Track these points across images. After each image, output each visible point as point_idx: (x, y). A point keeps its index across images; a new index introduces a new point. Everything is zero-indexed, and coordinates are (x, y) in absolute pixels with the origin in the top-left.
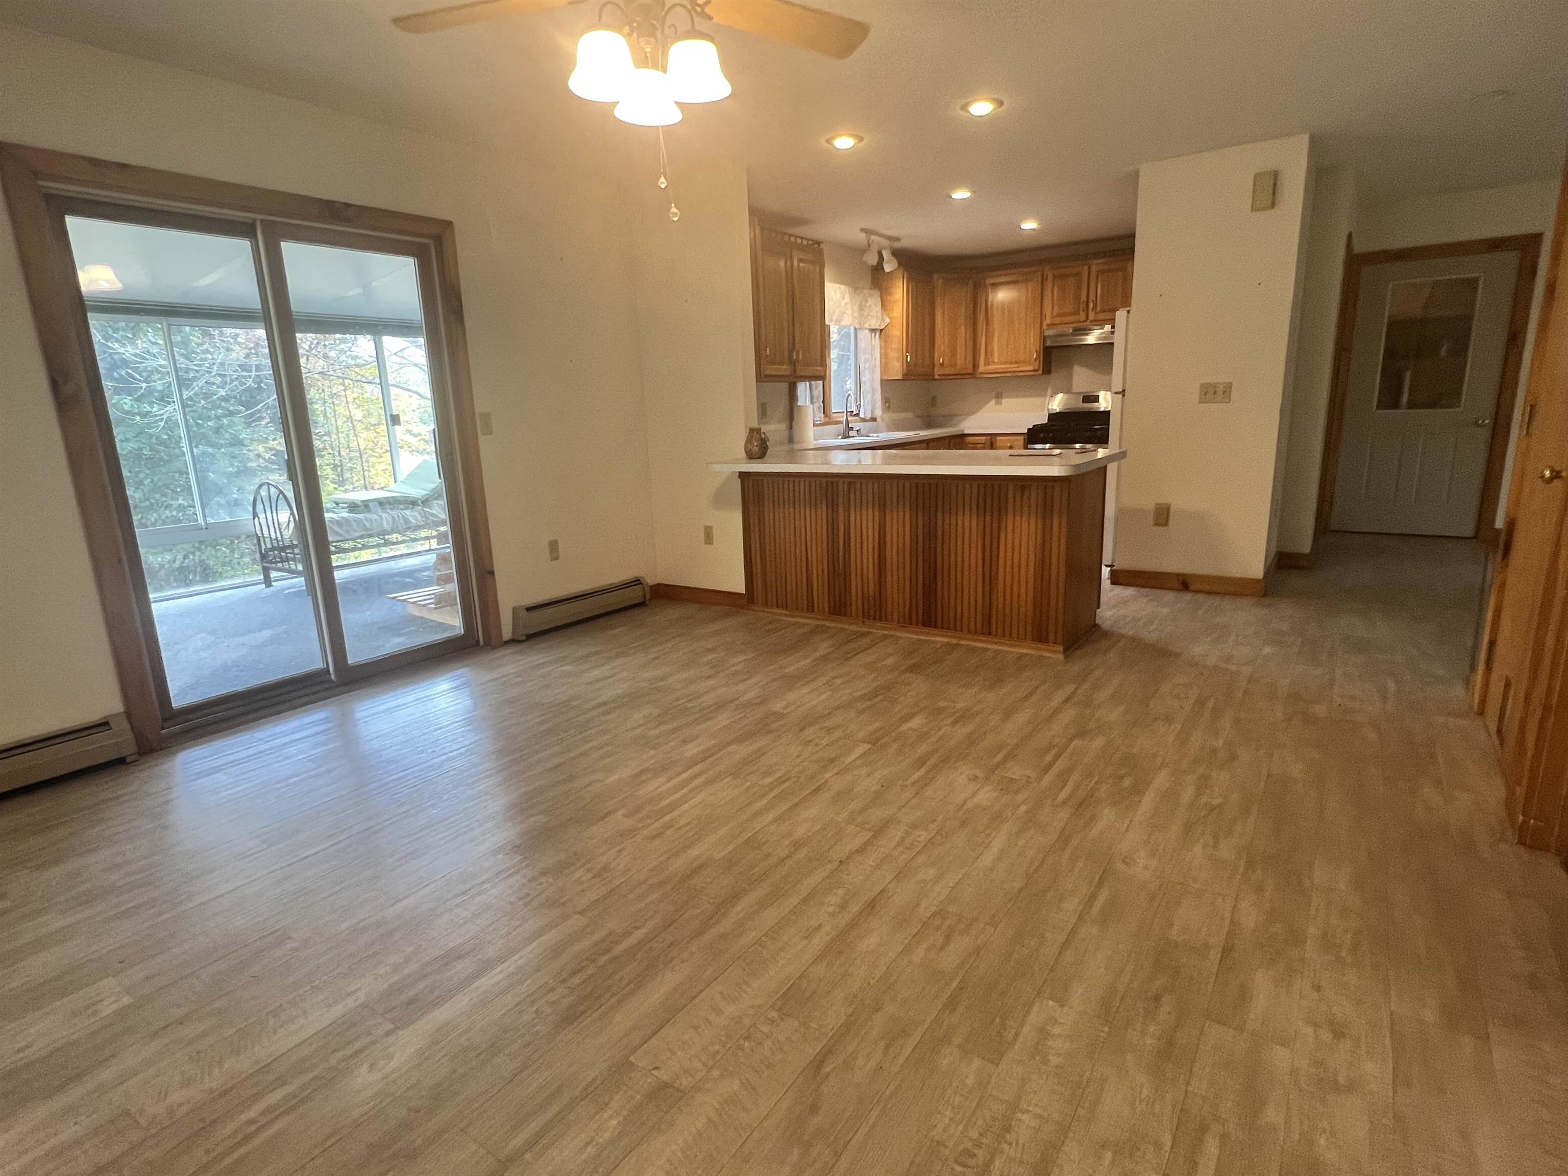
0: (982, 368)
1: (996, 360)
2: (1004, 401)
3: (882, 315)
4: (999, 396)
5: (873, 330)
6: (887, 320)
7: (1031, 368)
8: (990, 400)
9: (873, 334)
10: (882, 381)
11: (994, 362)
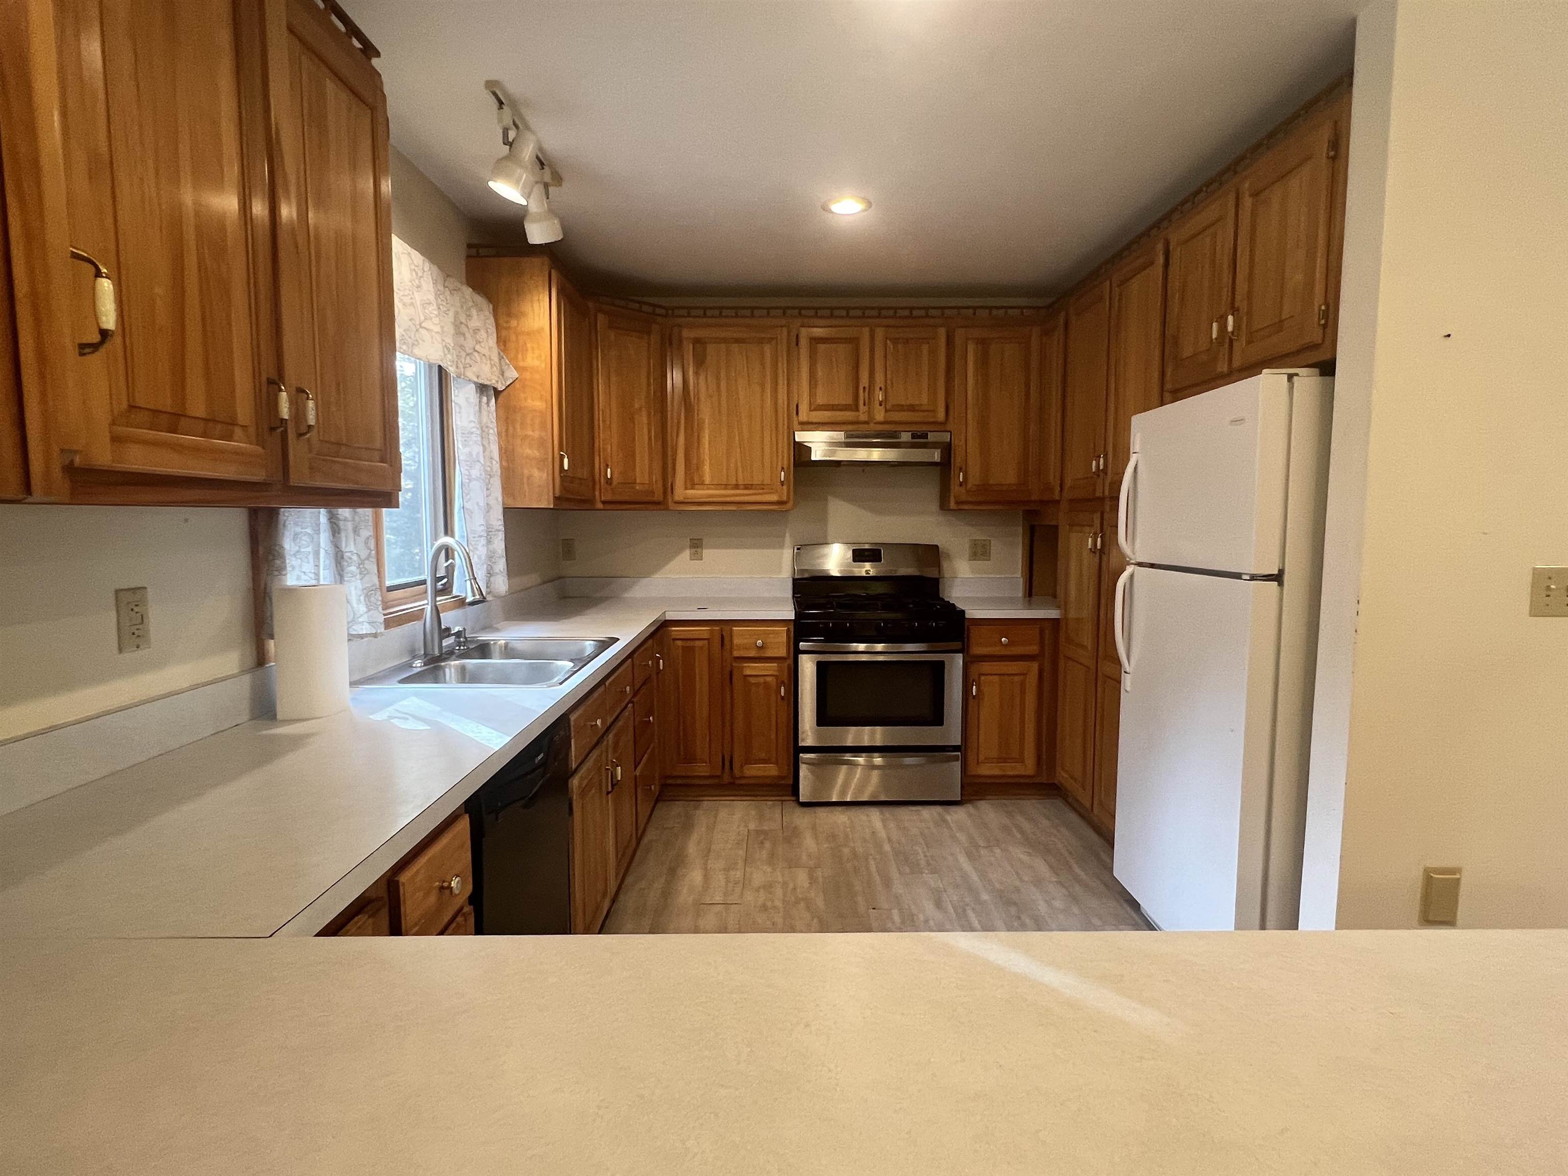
0: (680, 493)
1: (707, 480)
2: (706, 553)
3: (501, 358)
4: (696, 545)
5: (482, 388)
6: (512, 374)
7: (774, 498)
8: (680, 550)
9: (485, 399)
10: (507, 510)
11: (702, 484)
